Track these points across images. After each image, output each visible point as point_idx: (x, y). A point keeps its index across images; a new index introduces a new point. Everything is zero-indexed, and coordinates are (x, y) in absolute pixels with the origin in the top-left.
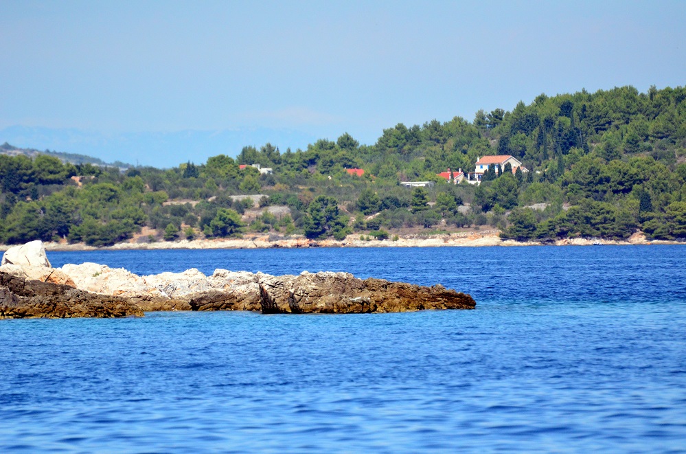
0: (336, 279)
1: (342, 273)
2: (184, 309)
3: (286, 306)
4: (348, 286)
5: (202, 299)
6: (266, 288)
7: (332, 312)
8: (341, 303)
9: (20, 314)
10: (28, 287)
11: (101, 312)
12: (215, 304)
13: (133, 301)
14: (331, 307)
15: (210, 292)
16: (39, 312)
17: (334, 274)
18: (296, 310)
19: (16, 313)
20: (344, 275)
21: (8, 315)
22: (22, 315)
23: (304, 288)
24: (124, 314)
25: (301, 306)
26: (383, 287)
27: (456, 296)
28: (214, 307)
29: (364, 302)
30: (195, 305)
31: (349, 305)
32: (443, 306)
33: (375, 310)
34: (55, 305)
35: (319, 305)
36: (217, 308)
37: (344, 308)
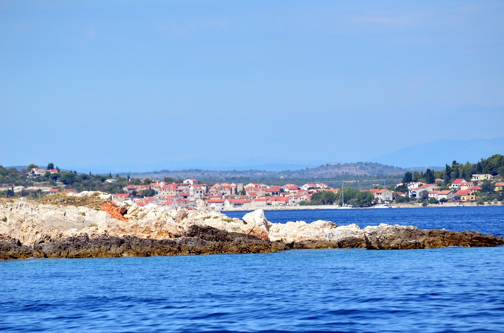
0: (407, 230)
1: (411, 226)
2: (334, 247)
3: (376, 246)
4: (413, 234)
5: (344, 241)
6: (367, 235)
7: (397, 248)
8: (403, 244)
9: (198, 252)
10: (229, 236)
11: (245, 251)
12: (351, 244)
13: (305, 243)
14: (397, 246)
15: (349, 237)
16: (208, 251)
17: (405, 227)
18: (381, 248)
19: (196, 252)
20: (412, 227)
21: (193, 253)
22: (200, 253)
23: (384, 235)
24: (258, 252)
25: (383, 246)
26: (442, 233)
27: (484, 239)
28: (351, 246)
29: (416, 243)
30: (340, 245)
31: (408, 245)
32: (468, 245)
33: (423, 248)
34: (222, 247)
35: (391, 245)
36: (353, 247)
37: (405, 246)
